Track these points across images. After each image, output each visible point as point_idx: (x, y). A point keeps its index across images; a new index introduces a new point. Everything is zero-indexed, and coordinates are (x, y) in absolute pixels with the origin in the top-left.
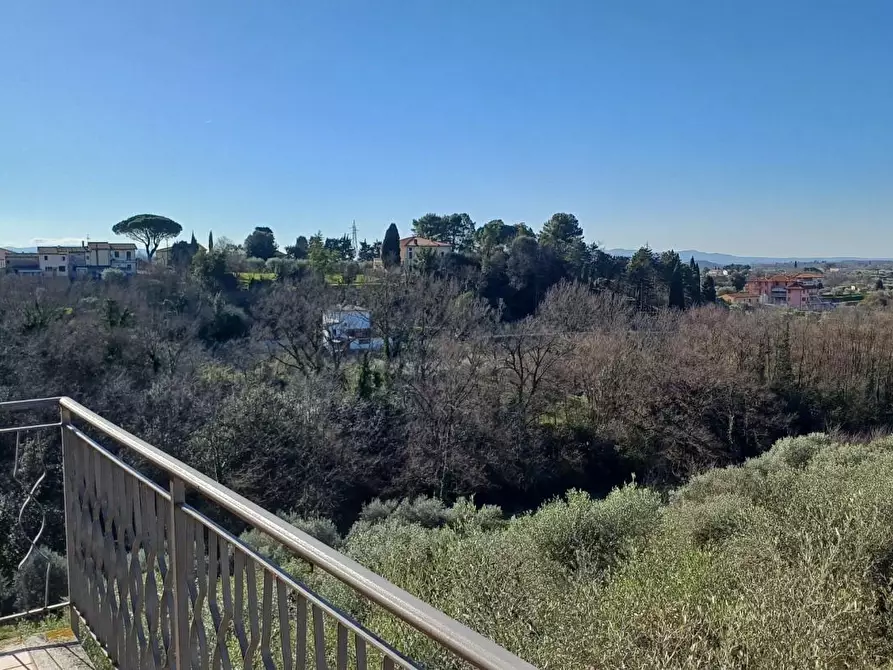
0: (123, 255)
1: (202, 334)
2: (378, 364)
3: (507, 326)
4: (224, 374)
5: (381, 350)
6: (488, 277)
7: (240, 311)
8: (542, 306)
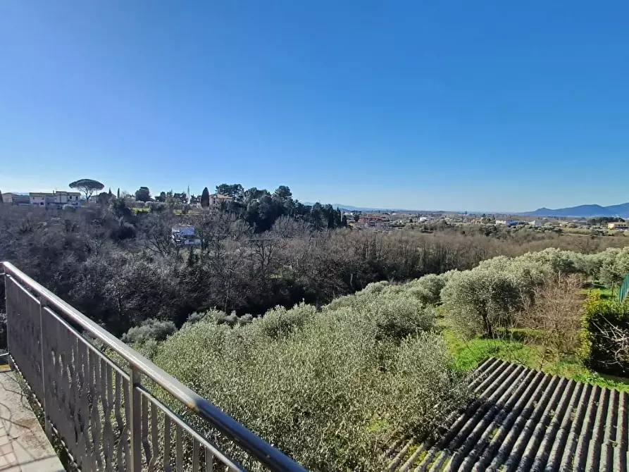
0: (74, 198)
1: (113, 236)
2: (197, 251)
3: (257, 235)
4: (124, 255)
5: (199, 245)
6: (249, 213)
7: (132, 226)
8: (273, 226)
